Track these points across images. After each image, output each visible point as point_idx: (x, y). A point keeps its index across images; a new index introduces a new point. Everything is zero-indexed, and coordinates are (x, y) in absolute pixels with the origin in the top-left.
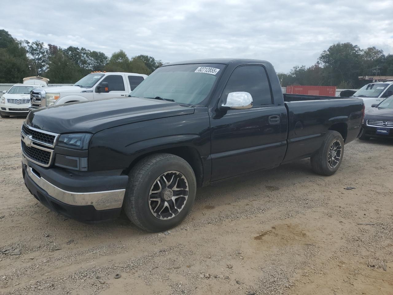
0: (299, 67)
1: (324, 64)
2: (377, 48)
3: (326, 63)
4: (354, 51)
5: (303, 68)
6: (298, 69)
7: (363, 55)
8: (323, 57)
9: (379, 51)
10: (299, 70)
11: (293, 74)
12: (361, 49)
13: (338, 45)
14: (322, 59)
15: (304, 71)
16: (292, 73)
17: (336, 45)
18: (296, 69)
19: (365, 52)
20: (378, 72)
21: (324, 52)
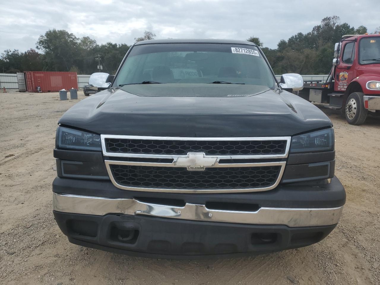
0: (11, 51)
1: (44, 49)
2: (90, 38)
3: (46, 49)
4: (72, 39)
5: (16, 52)
6: (10, 53)
7: (80, 44)
8: (41, 42)
9: (93, 41)
10: (12, 54)
11: (6, 59)
12: (77, 38)
13: (54, 31)
14: (41, 44)
15: (18, 55)
16: (4, 57)
17: (52, 32)
18: (8, 53)
19: (82, 41)
20: (100, 60)
21: (41, 37)
